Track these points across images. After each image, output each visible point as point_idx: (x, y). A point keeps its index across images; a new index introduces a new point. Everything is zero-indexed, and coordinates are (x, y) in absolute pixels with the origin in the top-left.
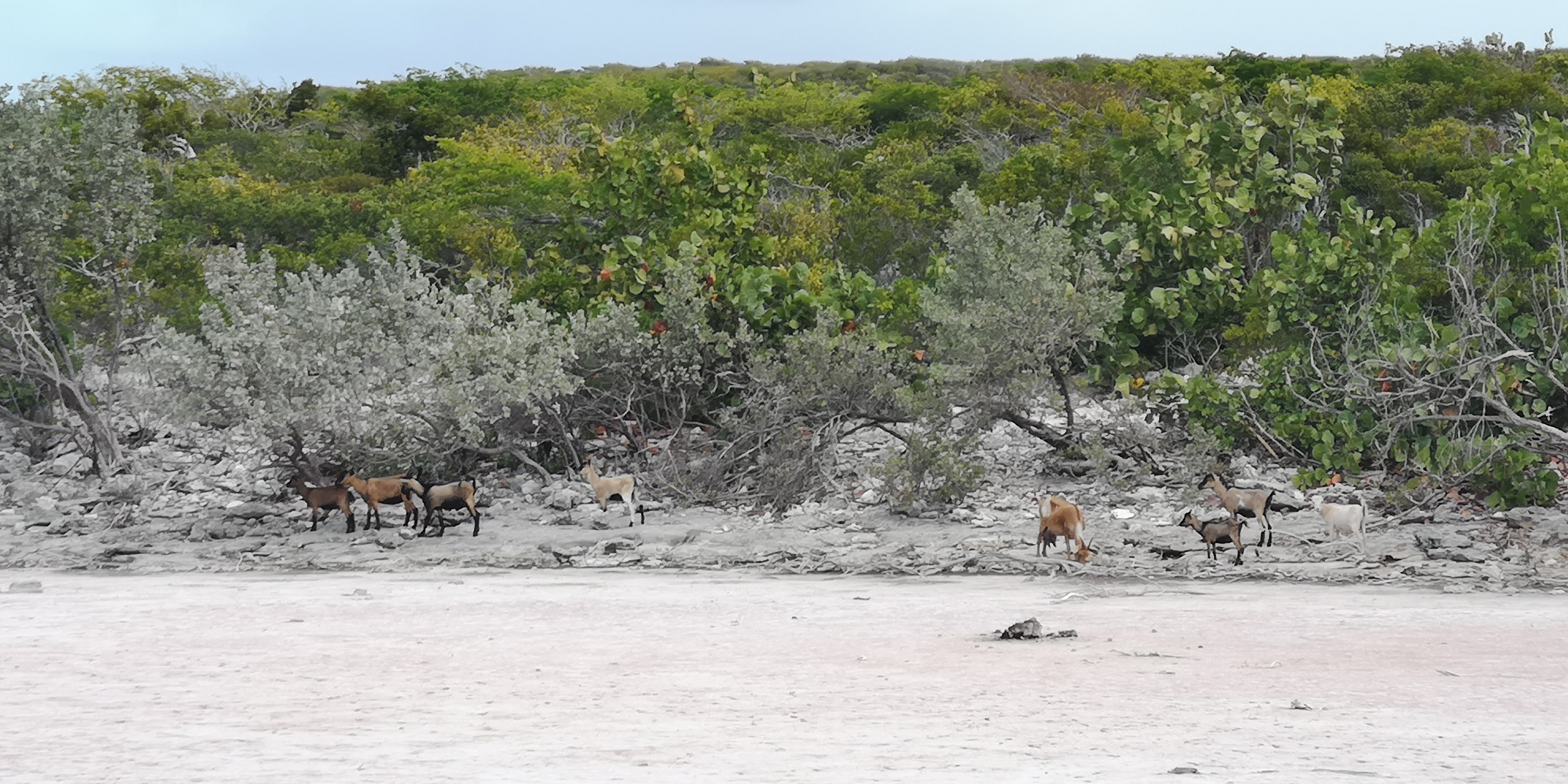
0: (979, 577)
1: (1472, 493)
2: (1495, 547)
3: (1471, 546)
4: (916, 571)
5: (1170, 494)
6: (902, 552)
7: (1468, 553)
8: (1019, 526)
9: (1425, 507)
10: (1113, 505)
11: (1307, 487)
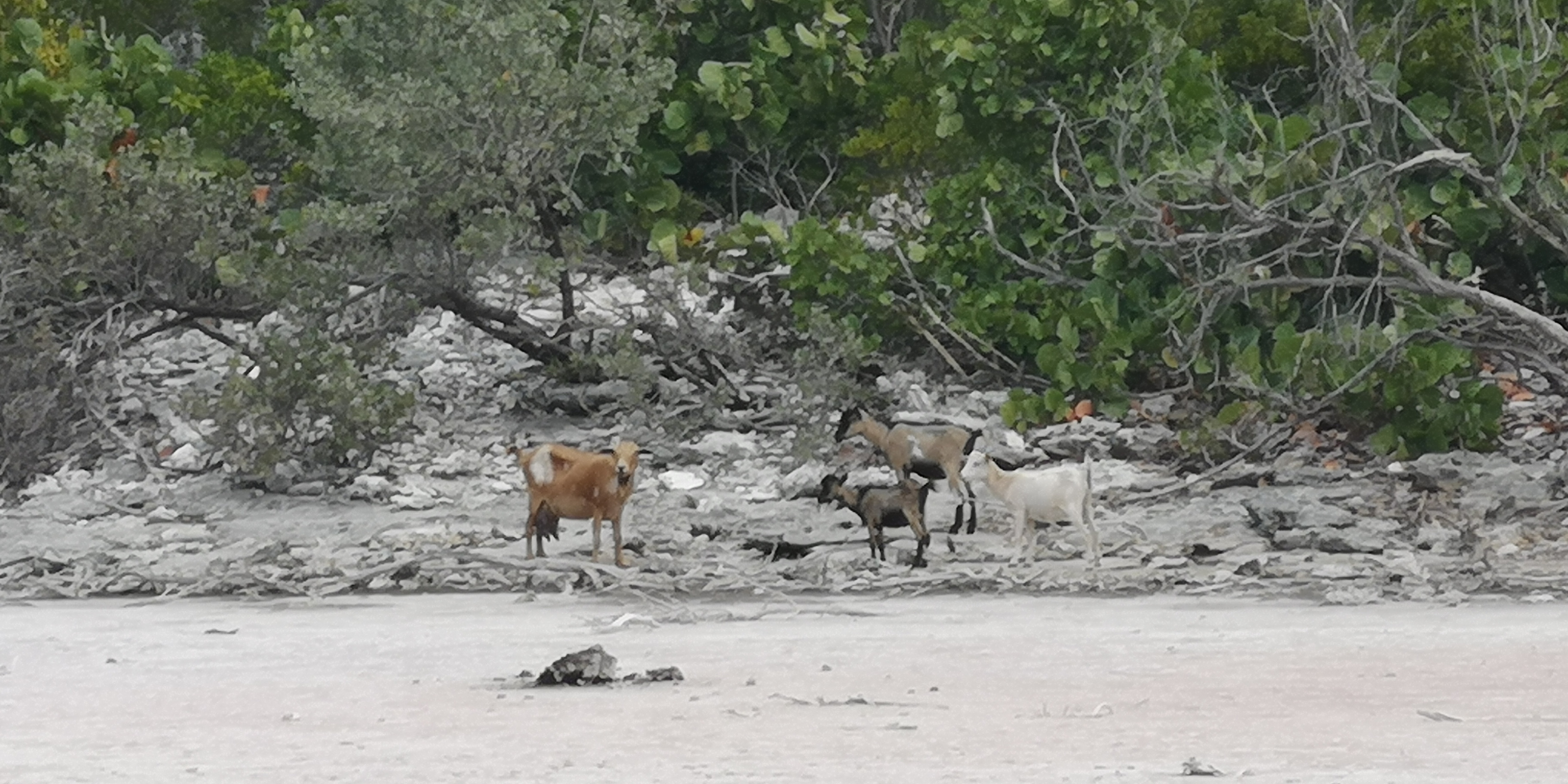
0: (425, 596)
1: (1342, 429)
2: (1396, 525)
3: (1353, 524)
4: (300, 586)
5: (766, 444)
6: (266, 556)
7: (1350, 536)
8: (484, 506)
9: (1255, 457)
10: (660, 466)
11: (1030, 426)
